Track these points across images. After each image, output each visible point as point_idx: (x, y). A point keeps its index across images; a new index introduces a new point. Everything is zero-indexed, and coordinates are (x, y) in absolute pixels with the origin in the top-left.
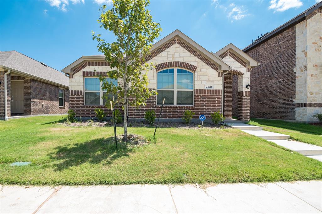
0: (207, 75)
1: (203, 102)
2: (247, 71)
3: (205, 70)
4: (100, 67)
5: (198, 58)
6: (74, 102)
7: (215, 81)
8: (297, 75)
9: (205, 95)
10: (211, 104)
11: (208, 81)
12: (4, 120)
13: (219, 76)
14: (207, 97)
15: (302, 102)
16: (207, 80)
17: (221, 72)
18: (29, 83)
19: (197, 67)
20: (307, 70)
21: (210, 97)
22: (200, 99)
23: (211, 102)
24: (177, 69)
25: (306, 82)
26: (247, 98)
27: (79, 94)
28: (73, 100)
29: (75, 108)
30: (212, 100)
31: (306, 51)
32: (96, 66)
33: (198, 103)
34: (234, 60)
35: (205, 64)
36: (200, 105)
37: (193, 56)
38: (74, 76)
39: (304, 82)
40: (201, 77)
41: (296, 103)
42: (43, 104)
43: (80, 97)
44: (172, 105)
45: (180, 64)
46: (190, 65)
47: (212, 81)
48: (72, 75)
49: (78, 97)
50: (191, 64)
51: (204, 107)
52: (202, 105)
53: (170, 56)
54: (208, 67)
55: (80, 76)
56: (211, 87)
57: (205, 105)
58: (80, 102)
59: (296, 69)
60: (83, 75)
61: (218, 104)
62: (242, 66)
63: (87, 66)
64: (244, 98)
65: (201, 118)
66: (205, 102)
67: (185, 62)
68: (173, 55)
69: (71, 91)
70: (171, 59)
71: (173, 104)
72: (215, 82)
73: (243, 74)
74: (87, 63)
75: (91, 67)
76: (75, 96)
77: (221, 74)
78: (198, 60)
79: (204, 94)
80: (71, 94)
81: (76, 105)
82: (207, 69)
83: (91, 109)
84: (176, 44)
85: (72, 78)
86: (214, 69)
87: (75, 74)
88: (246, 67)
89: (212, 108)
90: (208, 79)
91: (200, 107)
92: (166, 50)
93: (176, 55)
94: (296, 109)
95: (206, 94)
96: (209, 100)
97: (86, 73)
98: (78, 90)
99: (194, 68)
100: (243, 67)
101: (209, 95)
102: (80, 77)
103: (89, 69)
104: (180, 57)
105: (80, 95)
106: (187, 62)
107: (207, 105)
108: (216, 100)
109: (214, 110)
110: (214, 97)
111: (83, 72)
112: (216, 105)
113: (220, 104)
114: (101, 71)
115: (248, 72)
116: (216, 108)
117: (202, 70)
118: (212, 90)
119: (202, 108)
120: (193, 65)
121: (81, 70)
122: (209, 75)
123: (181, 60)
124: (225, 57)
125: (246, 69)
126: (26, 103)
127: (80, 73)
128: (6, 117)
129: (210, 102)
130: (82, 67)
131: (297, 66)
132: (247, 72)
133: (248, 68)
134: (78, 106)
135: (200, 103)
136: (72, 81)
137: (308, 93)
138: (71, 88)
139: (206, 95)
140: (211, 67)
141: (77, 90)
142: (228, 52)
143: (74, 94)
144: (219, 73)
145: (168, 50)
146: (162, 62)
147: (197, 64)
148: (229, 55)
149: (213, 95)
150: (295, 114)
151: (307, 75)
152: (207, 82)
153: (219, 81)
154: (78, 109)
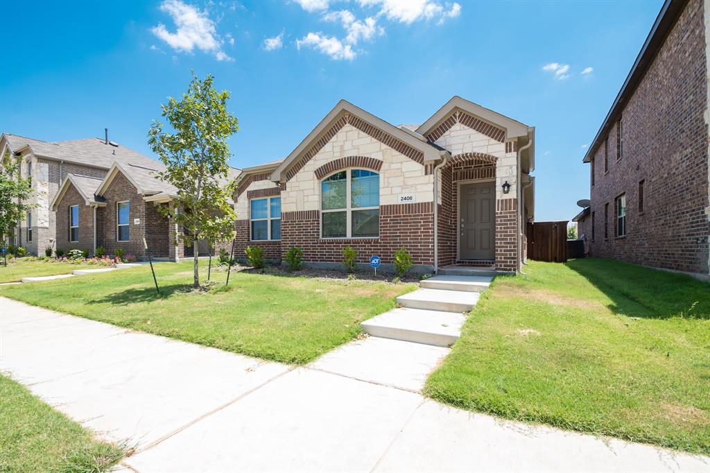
0: (402, 175)
1: (396, 230)
2: (507, 149)
3: (398, 166)
5: (385, 143)
6: (239, 236)
7: (419, 184)
9: (398, 217)
10: (410, 233)
11: (404, 186)
12: (174, 261)
13: (426, 174)
14: (402, 220)
16: (402, 185)
17: (431, 165)
19: (382, 162)
21: (408, 219)
22: (390, 223)
23: (411, 229)
24: (352, 171)
26: (507, 217)
27: (243, 225)
29: (239, 245)
30: (412, 226)
32: (261, 181)
33: (387, 233)
34: (471, 131)
35: (397, 153)
36: (389, 236)
37: (375, 140)
38: (238, 199)
40: (390, 180)
41: (709, 219)
43: (245, 230)
44: (344, 238)
45: (353, 161)
46: (371, 159)
47: (412, 186)
49: (243, 230)
50: (373, 157)
51: (397, 240)
52: (393, 236)
53: (337, 149)
54: (403, 157)
55: (244, 198)
56: (411, 198)
57: (400, 236)
58: (245, 236)
59: (708, 115)
60: (248, 196)
61: (426, 232)
62: (493, 141)
63: (252, 182)
64: (499, 217)
65: (373, 262)
66: (398, 230)
67: (361, 156)
68: (342, 147)
69: (236, 221)
70: (339, 154)
71: (345, 235)
72: (418, 187)
73: (497, 158)
74: (251, 178)
75: (256, 183)
77: (431, 169)
78: (384, 146)
79: (397, 213)
81: (241, 240)
82: (401, 163)
84: (347, 125)
86: (415, 160)
87: (239, 196)
88: (503, 142)
89: (414, 243)
90: (404, 182)
91: (390, 240)
92: (331, 140)
93: (348, 146)
94: (709, 238)
95: (400, 213)
96: (407, 226)
99: (377, 164)
100: (496, 142)
101: (407, 216)
102: (245, 200)
103: (255, 186)
104: (354, 147)
105: (245, 226)
106: (364, 156)
107: (403, 236)
108: (421, 226)
109: (418, 246)
110: (416, 219)
111: (248, 192)
112: (420, 236)
113: (429, 232)
115: (510, 151)
116: (421, 243)
117: (393, 166)
118: (412, 204)
119: (393, 243)
120: (376, 158)
121: (246, 189)
122: (407, 175)
123: (353, 153)
124: (450, 127)
125: (503, 146)
127: (244, 194)
128: (177, 258)
129: (408, 229)
130: (247, 184)
131: (709, 106)
132: (507, 152)
133: (510, 143)
134: (243, 243)
135: (390, 233)
136: (237, 207)
139: (401, 216)
140: (410, 157)
141: (241, 219)
142: (457, 115)
143: (239, 226)
144: (426, 167)
145: (334, 139)
146: (325, 162)
147: (383, 156)
148: (460, 122)
149: (414, 216)
150: (707, 256)
152: (402, 189)
153: (427, 184)
154: (243, 247)
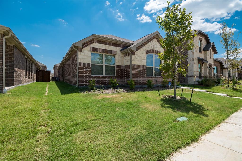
4: (104, 45)
6: (83, 73)
8: (189, 62)
15: (191, 75)
18: (11, 49)
20: (193, 60)
24: (155, 54)
25: (193, 66)
27: (87, 66)
28: (83, 71)
29: (84, 78)
31: (193, 52)
32: (101, 44)
38: (83, 50)
39: (192, 66)
41: (188, 75)
42: (19, 73)
43: (88, 69)
48: (81, 48)
49: (87, 69)
55: (88, 50)
58: (88, 73)
59: (188, 60)
60: (91, 50)
63: (94, 43)
65: (169, 84)
69: (81, 63)
70: (153, 48)
74: (94, 40)
75: (97, 44)
76: (84, 67)
80: (81, 66)
81: (85, 75)
83: (97, 79)
84: (155, 39)
85: (82, 52)
87: (84, 48)
93: (155, 46)
94: (188, 78)
97: (93, 48)
98: (87, 62)
102: (88, 52)
103: (95, 45)
105: (89, 67)
111: (91, 47)
114: (105, 49)
121: (89, 45)
123: (157, 49)
126: (8, 72)
127: (88, 48)
130: (90, 43)
131: (189, 58)
134: (87, 76)
136: (81, 54)
137: (194, 71)
138: (81, 60)
141: (85, 62)
143: (83, 66)
150: (187, 81)
151: (193, 63)
154: (87, 79)
